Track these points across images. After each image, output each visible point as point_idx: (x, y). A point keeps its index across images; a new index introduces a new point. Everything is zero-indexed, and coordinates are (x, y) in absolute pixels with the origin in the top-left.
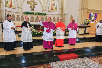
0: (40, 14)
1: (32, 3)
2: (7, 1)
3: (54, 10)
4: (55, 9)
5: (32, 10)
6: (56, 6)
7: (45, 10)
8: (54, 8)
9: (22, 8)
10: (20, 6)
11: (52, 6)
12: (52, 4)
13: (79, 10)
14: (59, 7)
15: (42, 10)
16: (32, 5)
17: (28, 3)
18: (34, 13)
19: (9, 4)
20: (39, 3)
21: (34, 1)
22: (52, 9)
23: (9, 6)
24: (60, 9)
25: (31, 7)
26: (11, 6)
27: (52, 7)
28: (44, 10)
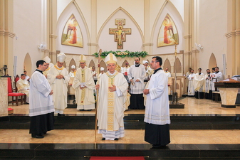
0: (132, 55)
1: (120, 31)
2: (65, 32)
3: (171, 43)
4: (172, 41)
5: (120, 46)
6: (175, 33)
7: (150, 45)
8: (170, 37)
9: (97, 45)
10: (93, 41)
11: (165, 32)
12: (166, 28)
13: (227, 36)
14: (183, 34)
15: (144, 46)
16: (119, 37)
17: (111, 32)
18: (118, 54)
19: (70, 38)
20: (135, 30)
21: (125, 27)
22: (166, 41)
23: (70, 42)
24: (185, 38)
25: (116, 40)
26: (74, 42)
27: (166, 36)
28: (147, 45)
